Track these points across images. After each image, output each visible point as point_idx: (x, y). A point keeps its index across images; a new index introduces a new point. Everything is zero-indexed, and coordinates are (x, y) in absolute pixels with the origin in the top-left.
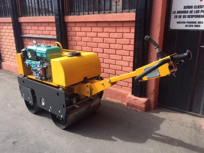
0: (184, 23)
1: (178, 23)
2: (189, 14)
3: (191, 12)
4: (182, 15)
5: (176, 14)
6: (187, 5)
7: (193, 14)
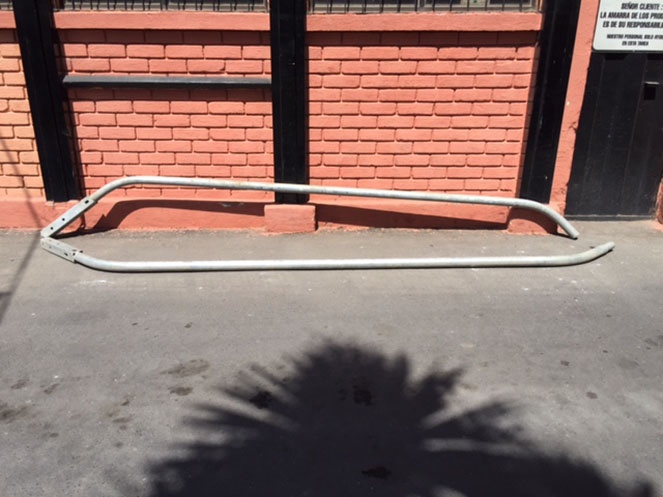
1: (609, 36)
2: (630, 20)
4: (618, 20)
7: (637, 20)
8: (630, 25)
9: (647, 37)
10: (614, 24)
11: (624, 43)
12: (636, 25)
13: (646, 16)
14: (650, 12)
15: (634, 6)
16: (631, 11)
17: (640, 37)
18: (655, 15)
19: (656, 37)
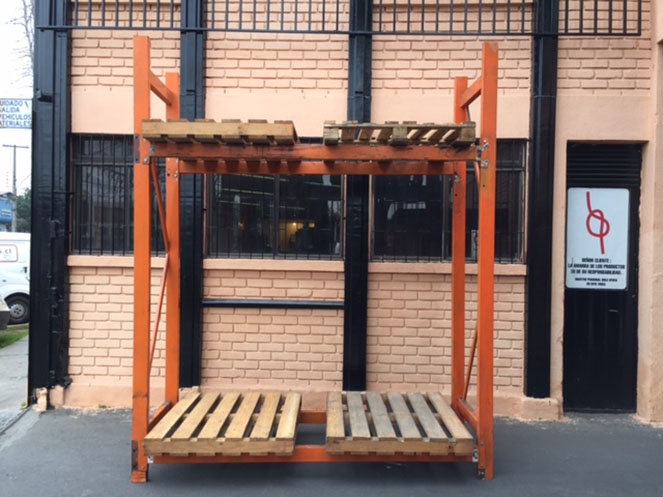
0: (585, 279)
1: (577, 279)
2: (589, 269)
3: (592, 266)
4: (581, 269)
5: (573, 268)
6: (585, 257)
7: (595, 269)
8: (590, 272)
9: (604, 280)
10: (579, 272)
11: (588, 284)
12: (594, 272)
13: (600, 266)
14: (603, 264)
15: (591, 260)
16: (589, 263)
17: (598, 280)
18: (606, 266)
19: (611, 280)
